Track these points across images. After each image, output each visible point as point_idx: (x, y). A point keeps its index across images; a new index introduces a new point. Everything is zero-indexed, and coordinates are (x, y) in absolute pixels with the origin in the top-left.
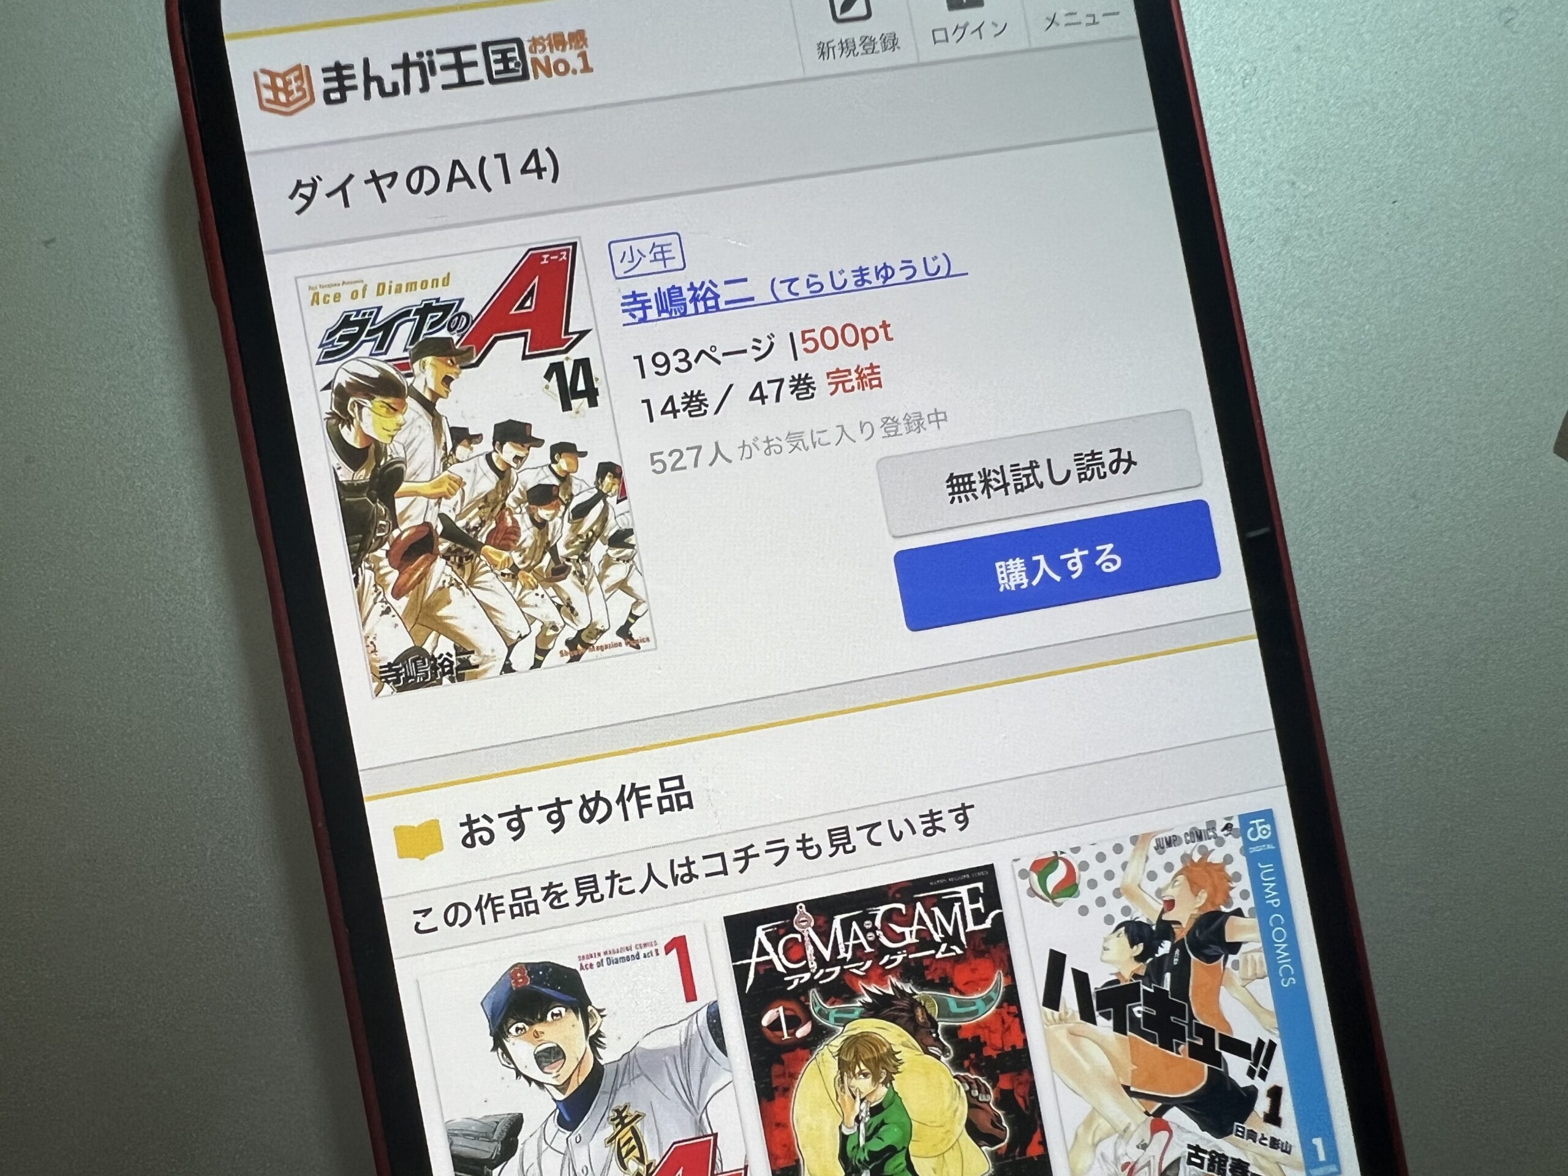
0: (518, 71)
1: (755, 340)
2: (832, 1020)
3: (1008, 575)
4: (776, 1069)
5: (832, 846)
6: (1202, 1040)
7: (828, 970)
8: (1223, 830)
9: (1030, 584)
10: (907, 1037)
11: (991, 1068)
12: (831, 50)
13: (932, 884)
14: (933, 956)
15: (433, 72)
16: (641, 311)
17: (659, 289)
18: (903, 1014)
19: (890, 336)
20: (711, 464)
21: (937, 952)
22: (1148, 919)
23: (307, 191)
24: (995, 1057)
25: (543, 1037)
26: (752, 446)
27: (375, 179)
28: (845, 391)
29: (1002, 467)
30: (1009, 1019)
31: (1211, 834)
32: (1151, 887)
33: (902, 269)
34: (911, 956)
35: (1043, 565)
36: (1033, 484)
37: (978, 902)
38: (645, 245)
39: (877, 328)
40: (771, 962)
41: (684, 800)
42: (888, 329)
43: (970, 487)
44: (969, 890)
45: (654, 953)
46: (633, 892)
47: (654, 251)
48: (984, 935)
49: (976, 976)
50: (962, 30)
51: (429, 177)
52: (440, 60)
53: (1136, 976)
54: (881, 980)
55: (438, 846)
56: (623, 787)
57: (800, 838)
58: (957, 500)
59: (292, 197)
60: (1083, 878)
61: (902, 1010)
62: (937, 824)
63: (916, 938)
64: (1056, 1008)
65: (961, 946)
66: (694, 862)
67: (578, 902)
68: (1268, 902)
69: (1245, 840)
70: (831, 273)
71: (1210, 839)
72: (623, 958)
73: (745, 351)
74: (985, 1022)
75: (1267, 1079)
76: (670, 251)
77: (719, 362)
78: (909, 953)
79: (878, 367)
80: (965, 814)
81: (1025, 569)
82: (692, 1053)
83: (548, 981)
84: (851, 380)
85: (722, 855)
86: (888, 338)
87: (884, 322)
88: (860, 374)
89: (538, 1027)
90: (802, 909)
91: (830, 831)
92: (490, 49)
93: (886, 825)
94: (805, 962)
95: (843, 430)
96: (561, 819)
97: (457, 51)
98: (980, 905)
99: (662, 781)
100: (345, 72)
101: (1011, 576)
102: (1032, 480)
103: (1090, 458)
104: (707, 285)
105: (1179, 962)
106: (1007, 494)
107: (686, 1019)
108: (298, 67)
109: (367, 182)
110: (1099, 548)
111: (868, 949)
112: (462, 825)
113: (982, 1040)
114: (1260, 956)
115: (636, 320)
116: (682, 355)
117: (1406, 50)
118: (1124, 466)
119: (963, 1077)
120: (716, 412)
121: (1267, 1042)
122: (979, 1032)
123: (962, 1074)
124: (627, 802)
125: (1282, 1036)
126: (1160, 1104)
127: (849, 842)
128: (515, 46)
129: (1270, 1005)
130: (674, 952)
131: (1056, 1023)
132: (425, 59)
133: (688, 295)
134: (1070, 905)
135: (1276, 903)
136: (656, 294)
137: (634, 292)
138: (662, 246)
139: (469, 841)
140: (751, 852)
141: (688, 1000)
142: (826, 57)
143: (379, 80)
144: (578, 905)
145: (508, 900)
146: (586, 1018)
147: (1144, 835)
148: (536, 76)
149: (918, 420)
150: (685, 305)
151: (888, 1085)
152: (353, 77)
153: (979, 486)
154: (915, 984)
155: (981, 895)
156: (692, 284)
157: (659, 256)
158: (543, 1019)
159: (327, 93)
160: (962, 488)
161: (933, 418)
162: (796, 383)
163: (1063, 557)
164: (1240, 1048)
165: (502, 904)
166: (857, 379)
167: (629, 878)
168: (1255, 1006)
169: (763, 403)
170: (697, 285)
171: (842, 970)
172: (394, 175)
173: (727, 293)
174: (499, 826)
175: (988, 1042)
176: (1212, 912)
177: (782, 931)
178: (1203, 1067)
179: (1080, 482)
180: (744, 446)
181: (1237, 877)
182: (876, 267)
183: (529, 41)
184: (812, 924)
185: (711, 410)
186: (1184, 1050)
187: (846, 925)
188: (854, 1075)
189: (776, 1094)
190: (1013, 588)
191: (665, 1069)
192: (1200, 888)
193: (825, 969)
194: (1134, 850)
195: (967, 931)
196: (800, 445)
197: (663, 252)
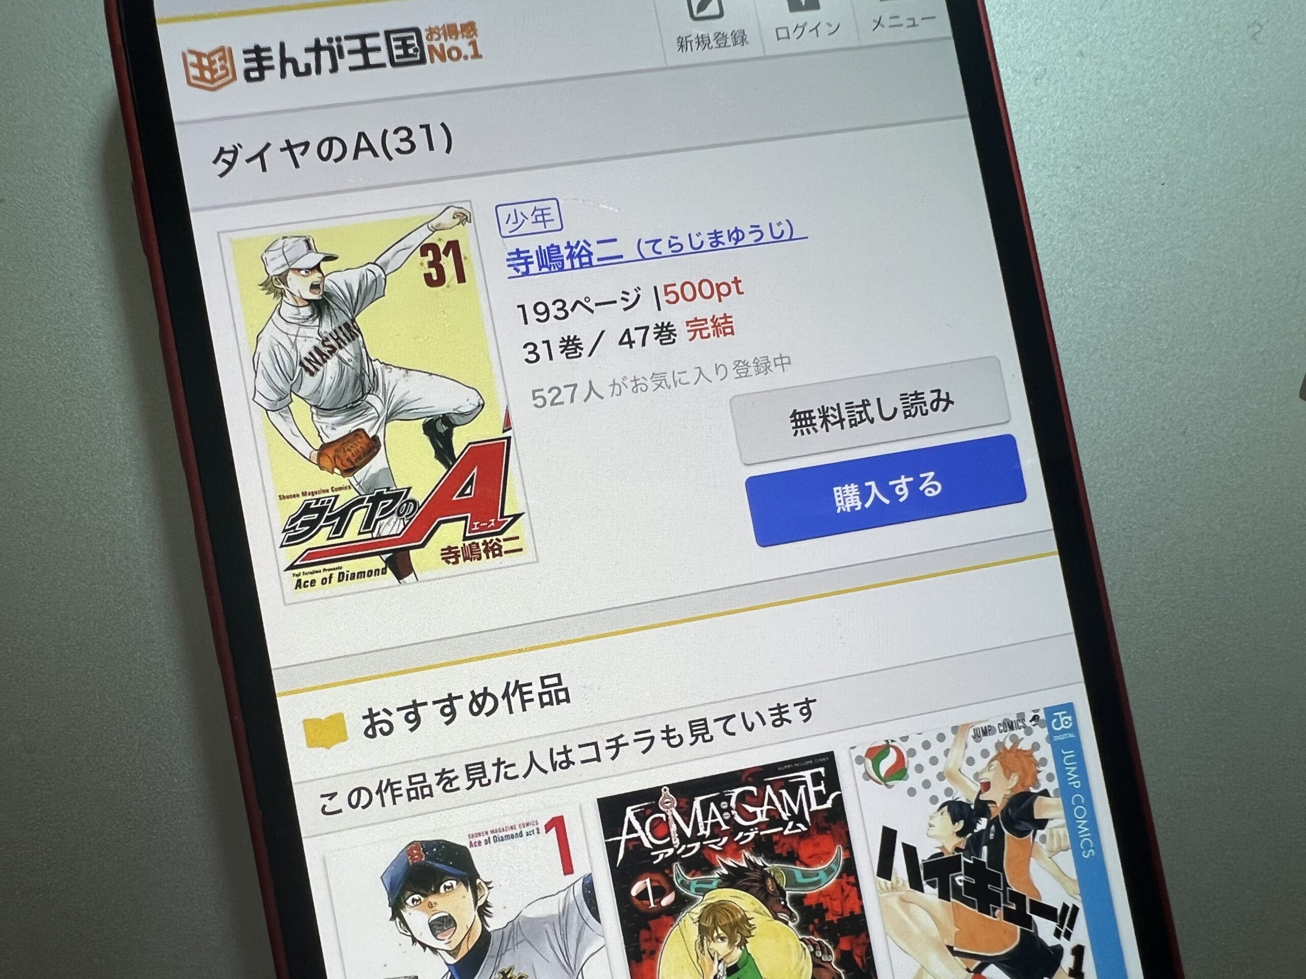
0: (416, 56)
1: (624, 292)
2: (693, 890)
3: (844, 498)
4: (644, 934)
5: (693, 736)
6: (1014, 904)
7: (689, 846)
8: (1031, 721)
9: (863, 506)
10: (759, 904)
11: (833, 932)
12: (689, 44)
13: (779, 769)
14: (782, 832)
15: (341, 56)
16: (524, 266)
17: (540, 247)
18: (754, 884)
19: (741, 291)
20: (585, 401)
21: (785, 829)
22: (967, 800)
23: (229, 157)
24: (836, 922)
25: (438, 908)
26: (622, 385)
27: (290, 147)
28: (702, 337)
29: (838, 405)
30: (848, 888)
31: (1021, 724)
32: (969, 771)
33: (750, 233)
34: (762, 833)
35: (875, 490)
36: (865, 420)
37: (820, 785)
38: (528, 209)
39: (730, 283)
40: (639, 839)
41: (562, 695)
42: (739, 284)
43: (811, 422)
44: (812, 775)
45: (536, 832)
46: (517, 777)
47: (537, 213)
48: (825, 814)
49: (818, 851)
50: (802, 29)
51: (337, 145)
52: (347, 45)
53: (957, 849)
54: (736, 855)
55: (343, 737)
56: (508, 684)
57: (665, 729)
58: (799, 433)
59: (215, 162)
60: (911, 763)
61: (755, 881)
62: (784, 716)
63: (767, 817)
64: (889, 879)
65: (805, 824)
66: (570, 751)
67: (467, 786)
68: (1070, 783)
69: (1050, 730)
70: (690, 235)
71: (1020, 729)
72: (508, 836)
73: (615, 302)
74: (827, 890)
75: (1071, 939)
76: (549, 214)
77: (592, 311)
78: (760, 830)
79: (731, 317)
80: (808, 708)
81: (858, 493)
82: (569, 922)
83: (440, 857)
84: (707, 328)
85: (595, 744)
86: (739, 292)
87: (736, 278)
88: (715, 323)
89: (432, 899)
90: (666, 792)
91: (690, 722)
92: (392, 36)
93: (739, 716)
94: (668, 839)
95: (701, 372)
96: (453, 712)
97: (362, 38)
98: (822, 787)
99: (542, 679)
100: (264, 54)
101: (847, 499)
102: (864, 417)
103: (914, 397)
104: (582, 244)
105: (995, 837)
106: (842, 428)
107: (564, 890)
108: (222, 49)
109: (282, 150)
110: (922, 475)
111: (725, 827)
112: (365, 717)
113: (825, 907)
114: (1064, 831)
115: (520, 274)
116: (560, 305)
117: (1171, 56)
118: (943, 404)
119: (809, 940)
120: (590, 355)
121: (1071, 906)
122: (822, 900)
123: (807, 937)
124: (511, 697)
125: (1084, 901)
126: (978, 963)
127: (707, 733)
128: (414, 34)
129: (1073, 874)
130: (554, 830)
131: (888, 891)
132: (335, 44)
133: (565, 253)
134: (901, 786)
135: (1077, 784)
136: (537, 251)
137: (518, 250)
138: (542, 210)
139: (370, 732)
140: (621, 741)
141: (565, 874)
142: (684, 50)
143: (294, 62)
144: (468, 789)
145: (405, 785)
146: (475, 890)
147: (963, 725)
148: (432, 61)
149: (765, 363)
150: (562, 261)
151: (743, 947)
152: (270, 58)
153: (818, 421)
154: (767, 858)
155: (822, 778)
156: (568, 243)
157: (540, 218)
158: (437, 891)
159: (247, 72)
160: (804, 423)
161: (779, 362)
162: (659, 330)
163: (891, 483)
164: (1047, 912)
165: (400, 789)
166: (712, 327)
167: (513, 765)
168: (1060, 875)
169: (631, 347)
170: (573, 244)
171: (702, 845)
172: (307, 144)
173: (598, 251)
174: (398, 719)
175: (830, 908)
176: (1022, 793)
177: (648, 812)
178: (1016, 929)
179: (906, 418)
180: (614, 384)
181: (1044, 762)
182: (729, 231)
183: (426, 30)
184: (675, 805)
185: (585, 353)
186: (1000, 914)
187: (705, 806)
188: (713, 939)
189: (644, 956)
190: (849, 510)
191: (546, 936)
192: (1011, 772)
193: (687, 844)
194: (954, 739)
195: (811, 810)
196: (663, 384)
197: (543, 215)
